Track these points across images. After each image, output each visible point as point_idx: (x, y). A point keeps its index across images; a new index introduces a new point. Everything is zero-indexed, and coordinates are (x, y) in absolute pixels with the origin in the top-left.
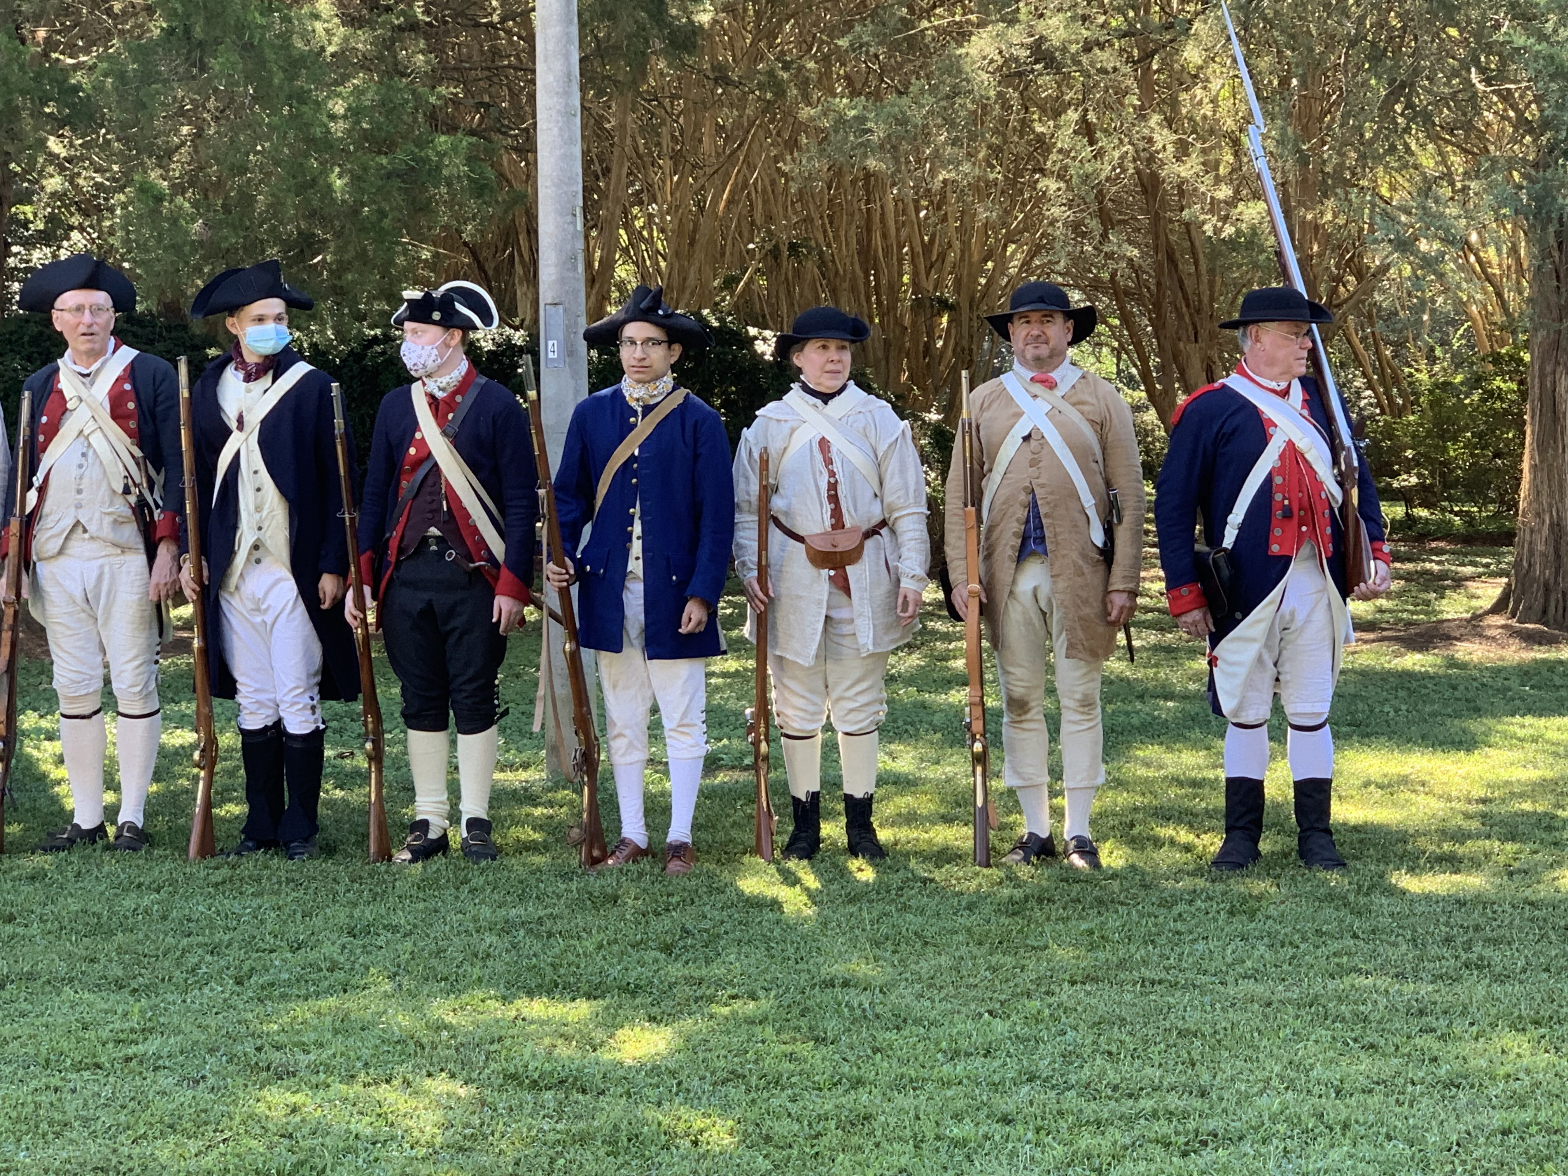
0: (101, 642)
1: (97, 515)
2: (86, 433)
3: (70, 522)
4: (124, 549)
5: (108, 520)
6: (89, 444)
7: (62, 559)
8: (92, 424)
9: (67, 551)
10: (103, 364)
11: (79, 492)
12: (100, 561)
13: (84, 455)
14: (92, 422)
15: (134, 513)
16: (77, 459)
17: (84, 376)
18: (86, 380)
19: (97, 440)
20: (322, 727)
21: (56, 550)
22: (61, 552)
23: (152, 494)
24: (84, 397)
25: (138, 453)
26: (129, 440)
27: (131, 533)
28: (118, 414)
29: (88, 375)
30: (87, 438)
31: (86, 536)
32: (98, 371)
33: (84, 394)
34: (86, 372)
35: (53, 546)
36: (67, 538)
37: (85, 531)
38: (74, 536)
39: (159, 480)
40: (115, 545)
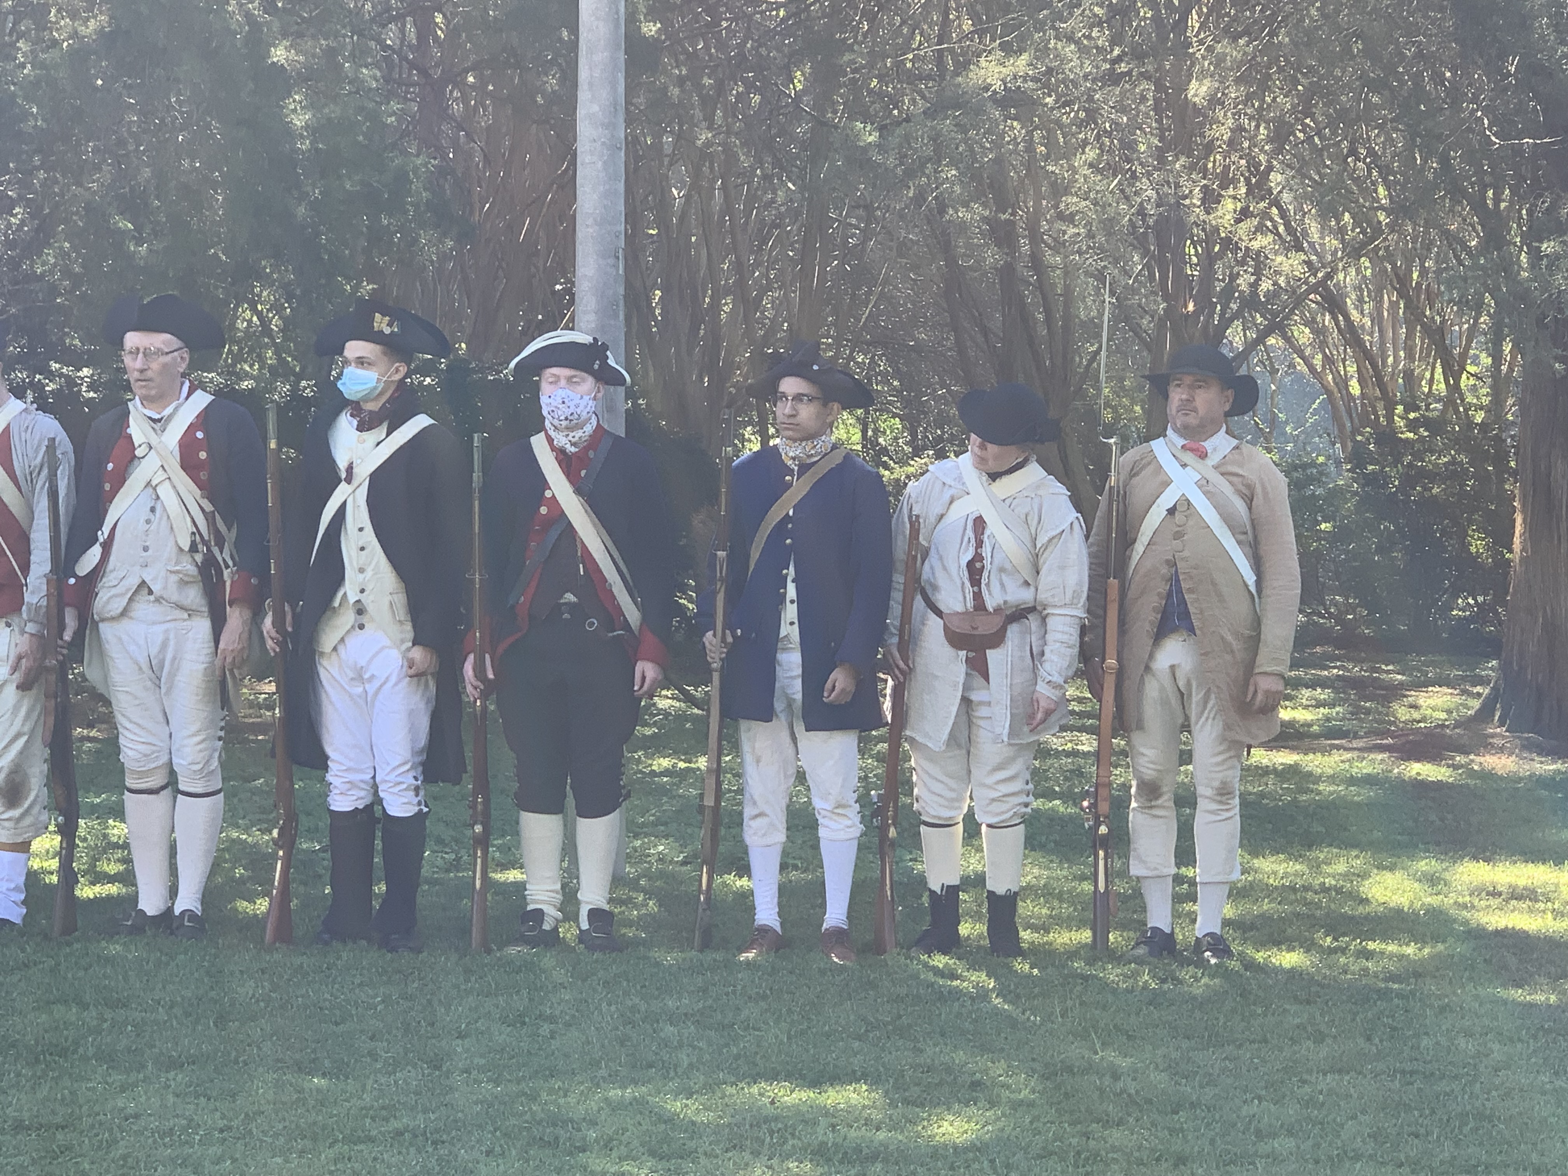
0: (165, 714)
1: (163, 573)
2: (154, 483)
3: (137, 581)
4: (191, 612)
5: (174, 578)
6: (158, 498)
7: (125, 623)
8: (161, 476)
9: (132, 614)
10: (176, 409)
11: (146, 549)
12: (168, 625)
13: (153, 510)
14: (161, 471)
15: (200, 573)
16: (145, 514)
17: (154, 421)
18: (157, 426)
19: (165, 491)
20: (425, 810)
21: (120, 610)
22: (124, 613)
23: (222, 553)
24: (153, 444)
25: (209, 507)
26: (198, 492)
27: (194, 596)
28: (189, 464)
29: (159, 420)
30: (155, 489)
31: (152, 598)
32: (170, 417)
33: (154, 439)
34: (157, 417)
35: (117, 606)
36: (131, 600)
37: (151, 592)
38: (137, 598)
39: (230, 536)
40: (182, 608)
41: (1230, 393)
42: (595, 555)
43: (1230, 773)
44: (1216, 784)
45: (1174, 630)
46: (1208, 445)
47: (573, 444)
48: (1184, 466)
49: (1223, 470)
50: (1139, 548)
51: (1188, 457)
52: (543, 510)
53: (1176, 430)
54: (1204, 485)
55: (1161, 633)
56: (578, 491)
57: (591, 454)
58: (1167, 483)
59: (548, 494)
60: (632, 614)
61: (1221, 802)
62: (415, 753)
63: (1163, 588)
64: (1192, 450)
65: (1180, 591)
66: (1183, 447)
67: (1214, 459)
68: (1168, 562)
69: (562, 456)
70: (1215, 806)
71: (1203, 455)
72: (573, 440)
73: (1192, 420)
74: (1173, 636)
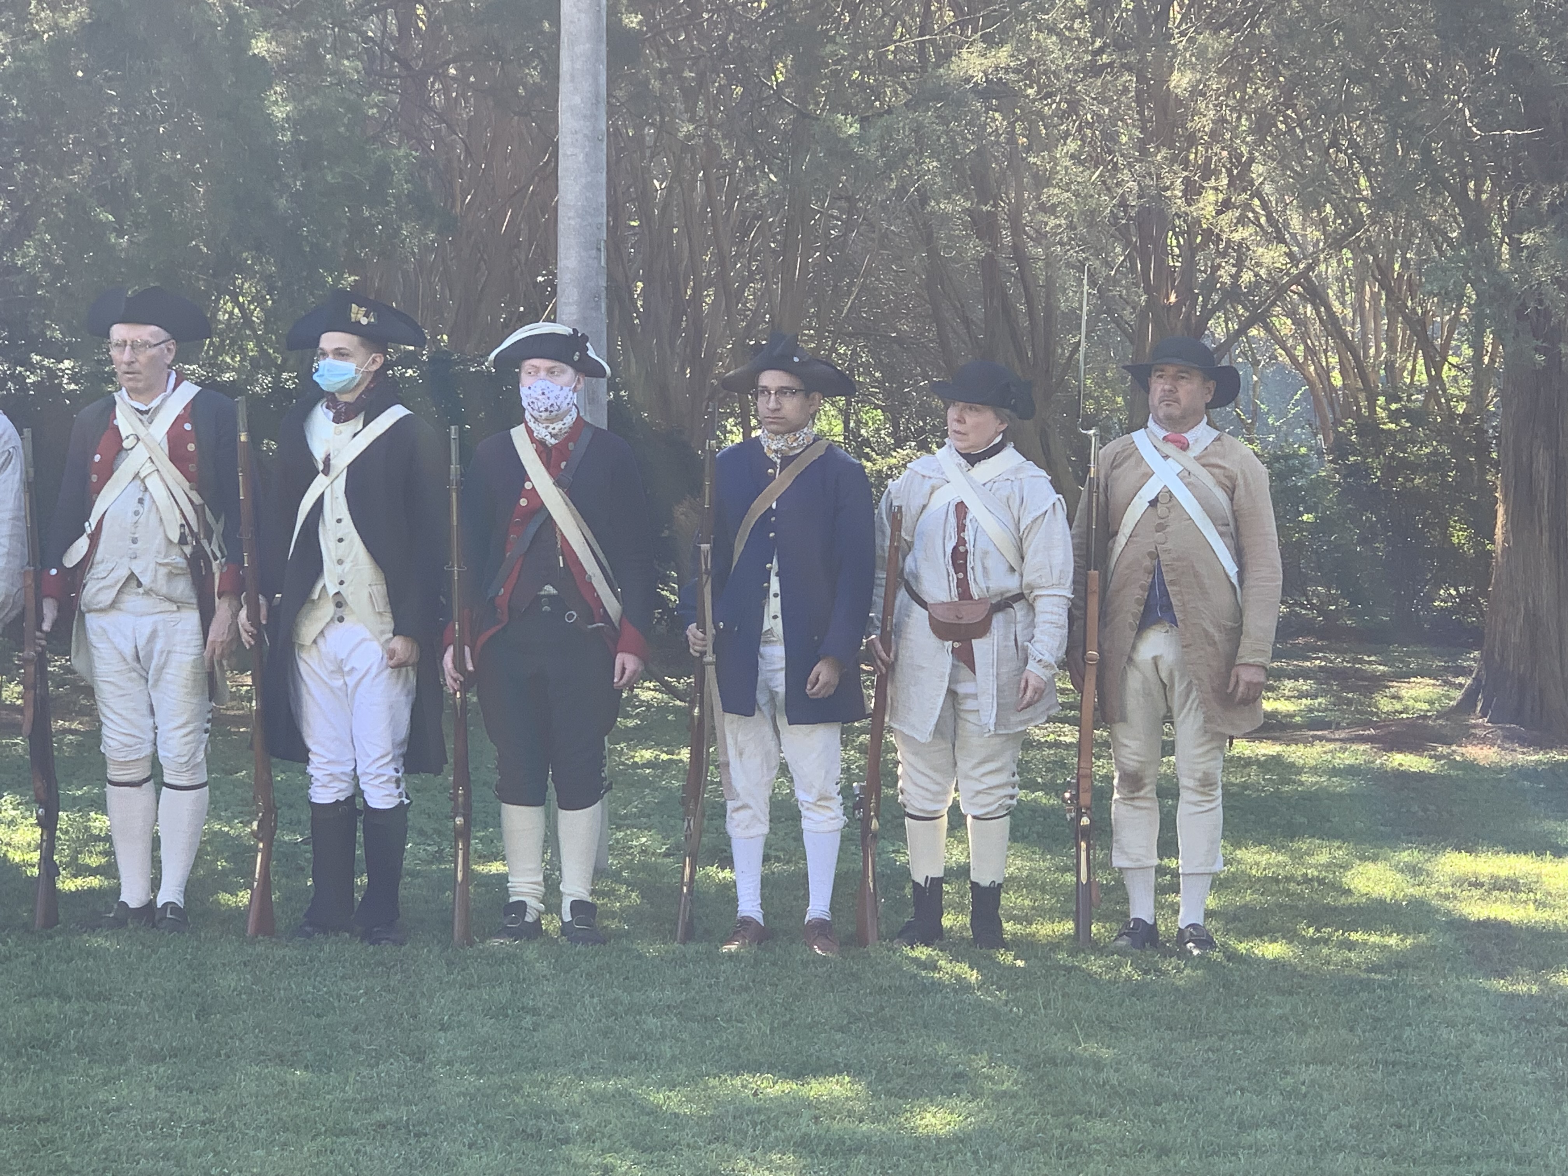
0: (152, 706)
1: (152, 566)
2: (142, 475)
3: (126, 573)
4: (179, 604)
5: (163, 571)
6: (146, 489)
7: (113, 615)
8: (148, 468)
9: (122, 606)
10: (164, 400)
11: (135, 541)
12: (156, 617)
13: (141, 501)
14: (149, 464)
15: (189, 564)
16: (134, 505)
17: (142, 412)
18: (145, 418)
19: (154, 484)
20: (407, 801)
21: (109, 602)
22: (114, 605)
23: (210, 544)
24: (141, 436)
25: (197, 499)
26: (186, 485)
27: (183, 587)
28: (177, 456)
29: (147, 412)
30: (143, 481)
31: (141, 590)
32: (158, 408)
33: (142, 431)
34: (144, 408)
35: (107, 597)
36: (120, 591)
37: (140, 585)
38: (126, 590)
39: (218, 528)
40: (170, 600)
41: (1212, 384)
42: (576, 548)
43: (1212, 763)
44: (1199, 775)
45: (1157, 621)
46: (1189, 436)
47: (552, 436)
48: (1166, 457)
49: (1203, 461)
50: (1122, 540)
51: (1170, 449)
52: (523, 502)
53: (1157, 421)
54: (1186, 476)
55: (1145, 623)
56: (558, 483)
57: (571, 446)
58: (1149, 475)
59: (528, 486)
60: (612, 605)
61: (1203, 793)
62: (395, 745)
63: (1146, 580)
64: (1174, 442)
65: (1162, 583)
66: (1164, 438)
67: (1195, 450)
68: (1150, 554)
69: (542, 448)
70: (1199, 798)
71: (1184, 447)
72: (553, 432)
73: (1175, 411)
74: (1158, 628)
